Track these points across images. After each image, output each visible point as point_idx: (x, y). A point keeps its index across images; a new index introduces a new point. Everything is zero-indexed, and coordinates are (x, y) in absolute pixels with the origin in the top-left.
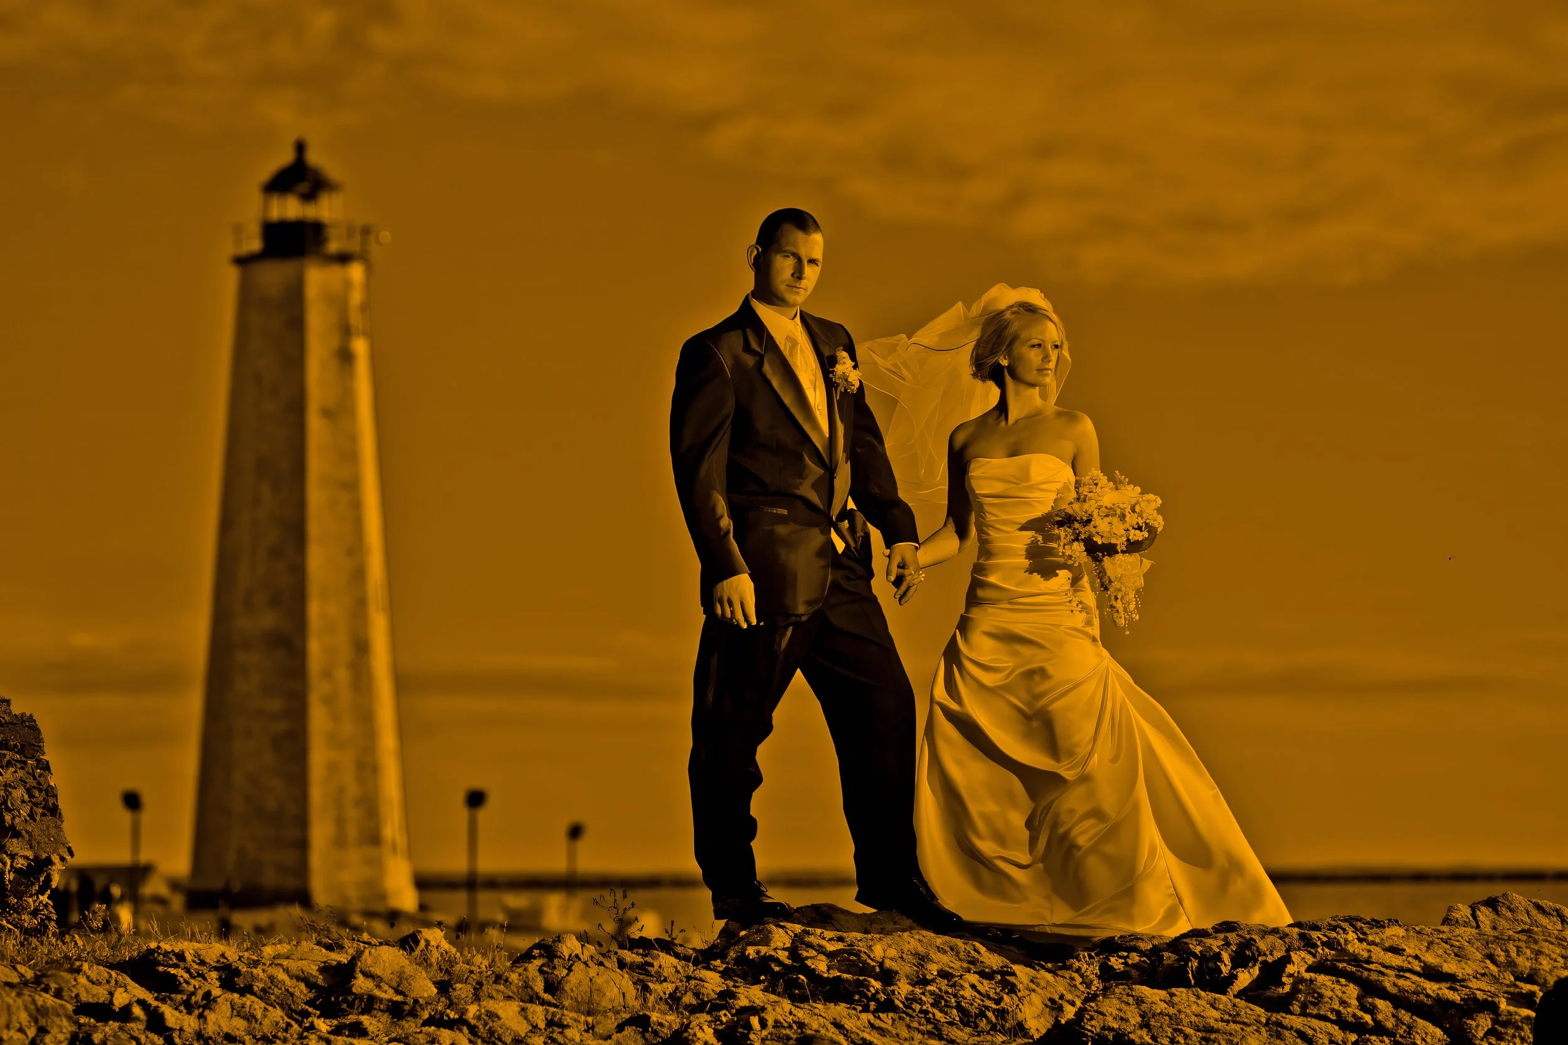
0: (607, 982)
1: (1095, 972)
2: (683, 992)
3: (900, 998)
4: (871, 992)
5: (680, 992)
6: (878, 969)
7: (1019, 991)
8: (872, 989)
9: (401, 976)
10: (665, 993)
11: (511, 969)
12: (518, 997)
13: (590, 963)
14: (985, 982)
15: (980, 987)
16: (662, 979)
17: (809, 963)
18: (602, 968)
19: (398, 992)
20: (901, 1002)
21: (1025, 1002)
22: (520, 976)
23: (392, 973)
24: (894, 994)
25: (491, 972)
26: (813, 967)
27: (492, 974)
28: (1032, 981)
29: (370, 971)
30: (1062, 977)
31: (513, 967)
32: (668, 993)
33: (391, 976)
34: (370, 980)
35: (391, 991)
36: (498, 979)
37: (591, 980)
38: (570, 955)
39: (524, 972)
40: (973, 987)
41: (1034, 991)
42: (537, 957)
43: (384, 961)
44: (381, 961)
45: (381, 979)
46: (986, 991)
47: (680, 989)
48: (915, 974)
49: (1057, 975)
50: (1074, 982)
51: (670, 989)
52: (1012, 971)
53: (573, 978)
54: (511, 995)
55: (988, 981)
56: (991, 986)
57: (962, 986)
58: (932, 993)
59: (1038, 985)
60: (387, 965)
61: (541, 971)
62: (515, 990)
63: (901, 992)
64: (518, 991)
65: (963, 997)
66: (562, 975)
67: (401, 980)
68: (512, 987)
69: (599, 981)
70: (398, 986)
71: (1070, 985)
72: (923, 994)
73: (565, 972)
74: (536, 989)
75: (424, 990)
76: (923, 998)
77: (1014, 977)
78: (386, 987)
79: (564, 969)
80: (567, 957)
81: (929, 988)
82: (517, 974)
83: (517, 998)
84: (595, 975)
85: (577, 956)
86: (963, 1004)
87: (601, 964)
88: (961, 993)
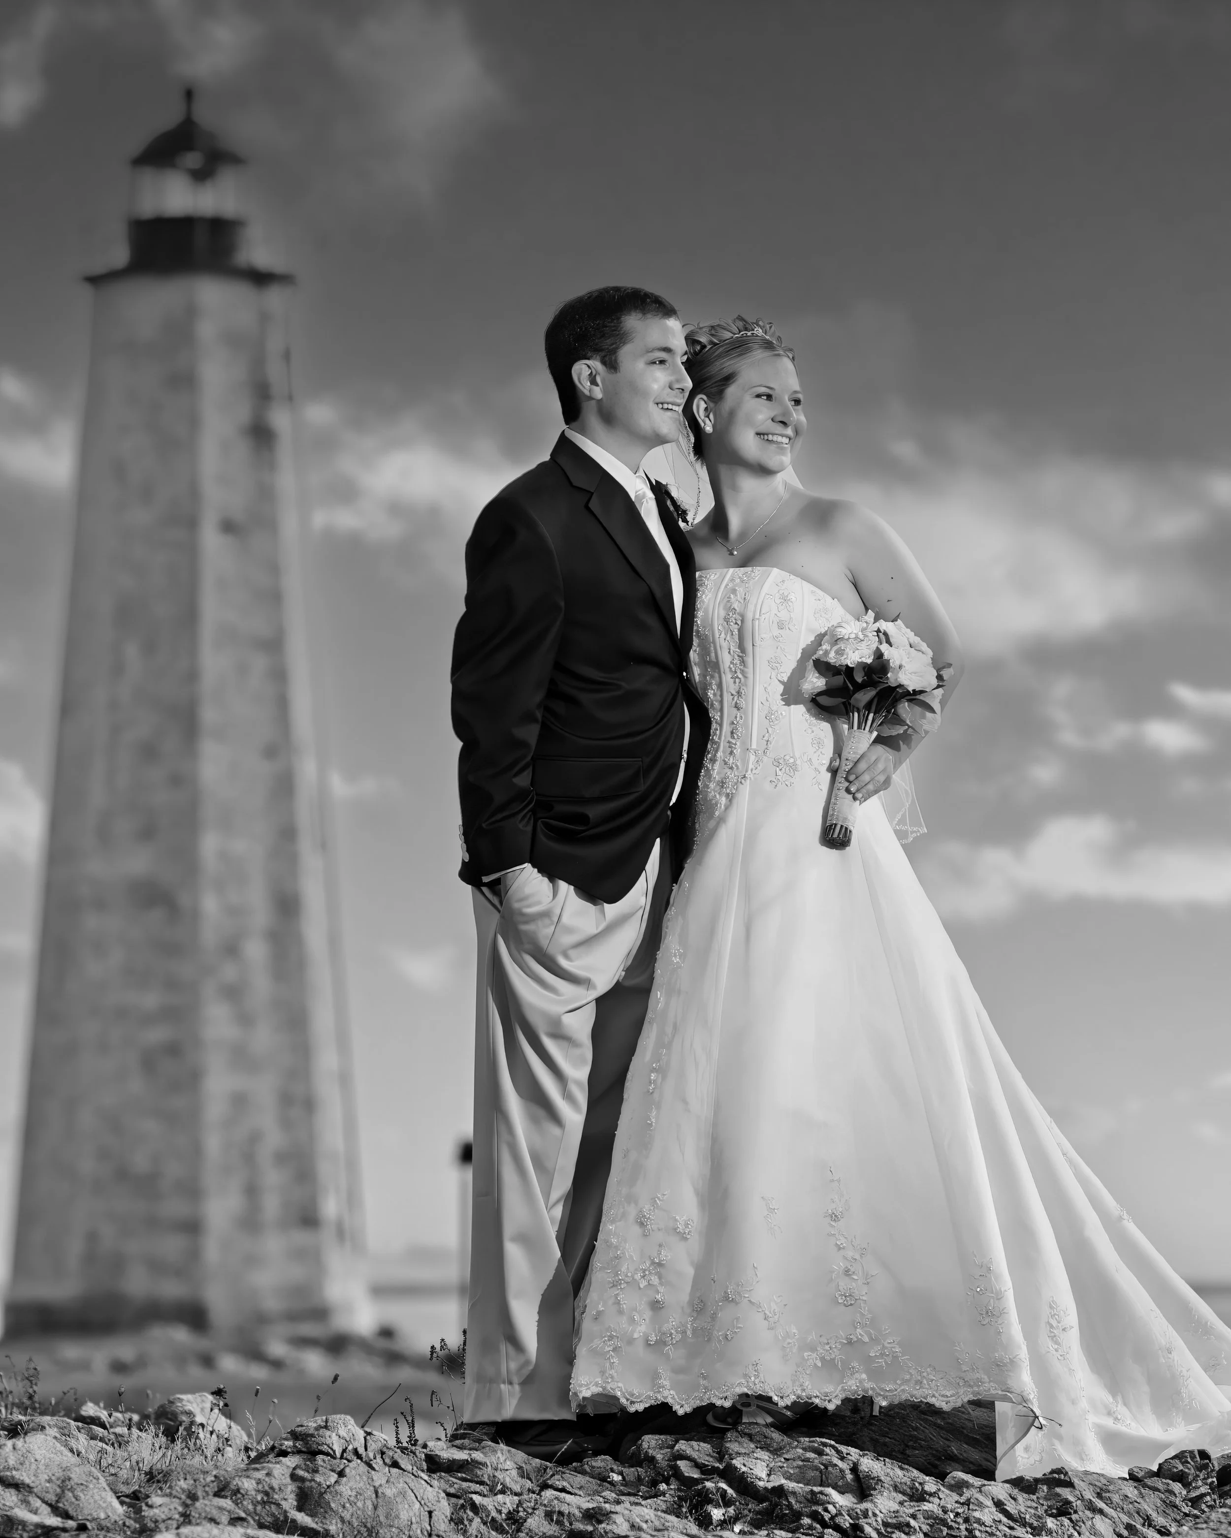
0: (403, 1494)
1: (1210, 1480)
2: (530, 1511)
3: (874, 1523)
4: (829, 1512)
5: (525, 1510)
6: (849, 1477)
7: (1076, 1512)
8: (830, 1507)
9: (64, 1484)
10: (500, 1512)
11: (245, 1472)
12: (254, 1520)
13: (378, 1463)
14: (1021, 1497)
15: (1011, 1507)
16: (499, 1487)
17: (737, 1462)
18: (395, 1471)
19: (56, 1510)
20: (876, 1529)
21: (1083, 1529)
22: (258, 1484)
23: (49, 1481)
24: (866, 1516)
25: (213, 1479)
26: (744, 1469)
27: (213, 1482)
28: (1099, 1496)
29: (13, 1477)
30: (1151, 1488)
31: (247, 1469)
32: (505, 1511)
33: (48, 1485)
34: (13, 1491)
35: (45, 1509)
36: (223, 1489)
37: (376, 1492)
38: (344, 1451)
39: (267, 1479)
40: (999, 1505)
41: (1101, 1512)
42: (290, 1453)
43: (36, 1460)
44: (33, 1460)
45: (29, 1489)
46: (1020, 1512)
47: (524, 1505)
48: (908, 1483)
49: (1145, 1486)
50: (1173, 1498)
51: (509, 1505)
52: (1067, 1478)
53: (346, 1488)
54: (243, 1515)
55: (1025, 1495)
56: (1029, 1503)
57: (980, 1505)
58: (928, 1516)
59: (1109, 1502)
60: (42, 1467)
61: (294, 1477)
62: (250, 1507)
63: (878, 1512)
64: (255, 1509)
65: (979, 1521)
66: (328, 1483)
67: (63, 1491)
68: (245, 1503)
69: (389, 1492)
70: (57, 1501)
71: (1164, 1502)
72: (914, 1517)
73: (334, 1477)
74: (285, 1505)
75: (100, 1507)
76: (913, 1523)
77: (1068, 1490)
78: (37, 1503)
79: (333, 1473)
80: (338, 1455)
81: (926, 1506)
82: (254, 1482)
83: (252, 1522)
84: (384, 1482)
85: (356, 1452)
86: (977, 1533)
87: (395, 1464)
88: (977, 1514)
